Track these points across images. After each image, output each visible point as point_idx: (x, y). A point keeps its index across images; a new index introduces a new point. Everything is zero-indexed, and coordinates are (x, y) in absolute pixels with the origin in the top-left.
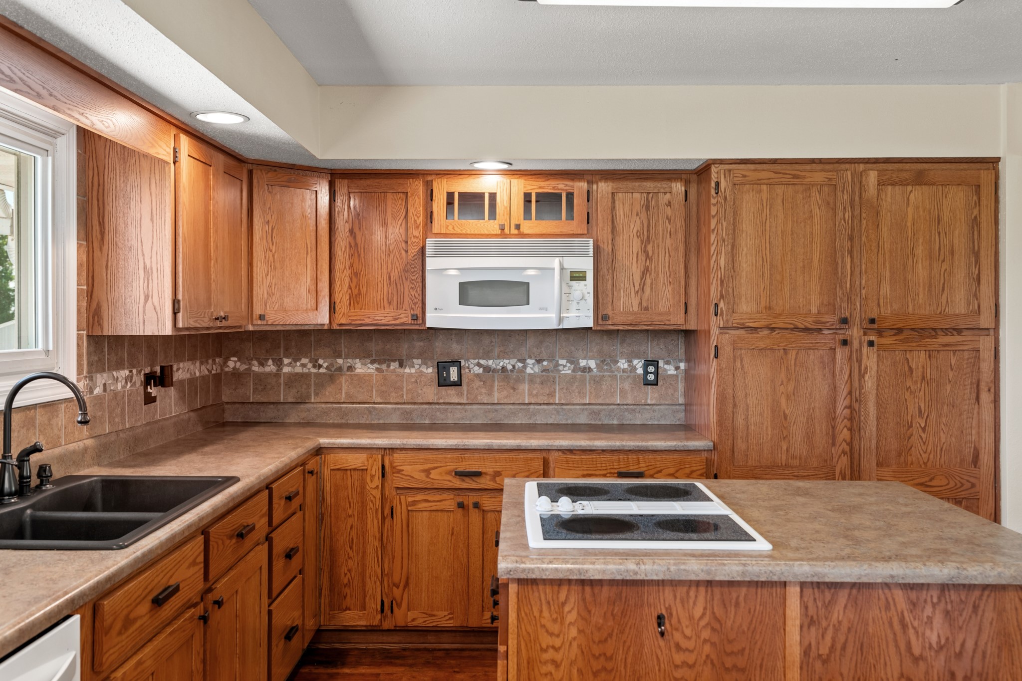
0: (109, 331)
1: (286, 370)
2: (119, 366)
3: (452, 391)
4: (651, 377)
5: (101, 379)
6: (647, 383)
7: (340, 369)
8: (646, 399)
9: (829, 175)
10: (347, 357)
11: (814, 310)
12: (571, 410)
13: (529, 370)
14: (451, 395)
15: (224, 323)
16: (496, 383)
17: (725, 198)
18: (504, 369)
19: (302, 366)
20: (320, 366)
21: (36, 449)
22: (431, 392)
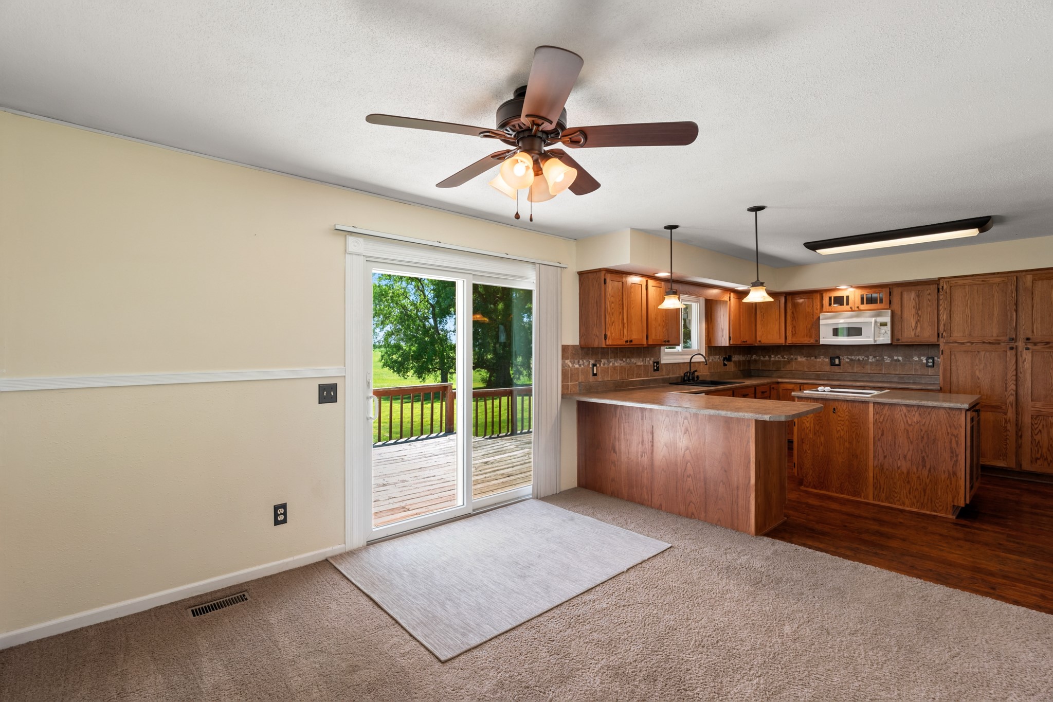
0: (713, 345)
1: (772, 359)
2: (716, 355)
3: (836, 368)
4: (930, 364)
5: (711, 358)
6: (928, 367)
7: (792, 359)
8: (928, 373)
9: (1003, 279)
10: (795, 355)
11: (995, 335)
12: (889, 376)
13: (870, 360)
14: (836, 369)
15: (745, 343)
16: (855, 365)
17: (946, 292)
18: (859, 360)
19: (778, 358)
20: (785, 358)
21: (696, 371)
22: (828, 368)
